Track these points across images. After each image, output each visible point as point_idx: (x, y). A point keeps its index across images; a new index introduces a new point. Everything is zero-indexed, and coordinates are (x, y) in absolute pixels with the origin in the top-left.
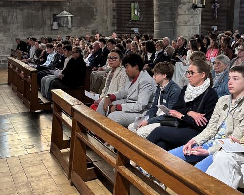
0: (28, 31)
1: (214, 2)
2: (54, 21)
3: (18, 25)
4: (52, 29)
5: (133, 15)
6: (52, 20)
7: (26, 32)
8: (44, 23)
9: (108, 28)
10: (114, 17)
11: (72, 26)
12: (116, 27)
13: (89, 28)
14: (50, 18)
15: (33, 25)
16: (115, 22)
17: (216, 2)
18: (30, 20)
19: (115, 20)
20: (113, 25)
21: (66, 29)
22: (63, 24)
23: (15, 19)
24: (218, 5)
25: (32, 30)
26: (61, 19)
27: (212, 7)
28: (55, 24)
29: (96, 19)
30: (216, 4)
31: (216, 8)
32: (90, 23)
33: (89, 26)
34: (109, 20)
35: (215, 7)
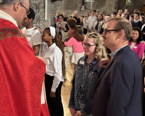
0: (67, 11)
2: (83, 5)
3: (62, 7)
4: (81, 10)
5: (127, 2)
6: (81, 4)
7: (65, 12)
8: (77, 6)
9: (112, 10)
10: (116, 3)
11: (93, 9)
12: (116, 10)
13: (101, 10)
14: (80, 3)
15: (70, 7)
16: (117, 6)
18: (69, 4)
19: (117, 5)
20: (115, 8)
21: (88, 10)
22: (87, 7)
23: (60, 3)
25: (69, 11)
26: (87, 3)
28: (83, 7)
29: (106, 4)
32: (103, 7)
33: (102, 9)
34: (113, 5)
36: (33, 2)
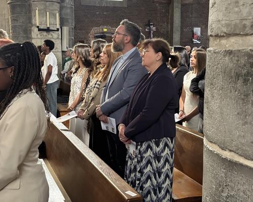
1: (149, 25)
17: (152, 25)
24: (154, 29)
27: (146, 30)
30: (152, 27)
31: (152, 32)
35: (150, 29)
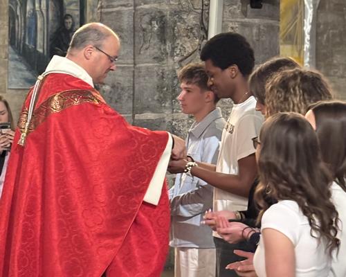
36: (147, 6)
